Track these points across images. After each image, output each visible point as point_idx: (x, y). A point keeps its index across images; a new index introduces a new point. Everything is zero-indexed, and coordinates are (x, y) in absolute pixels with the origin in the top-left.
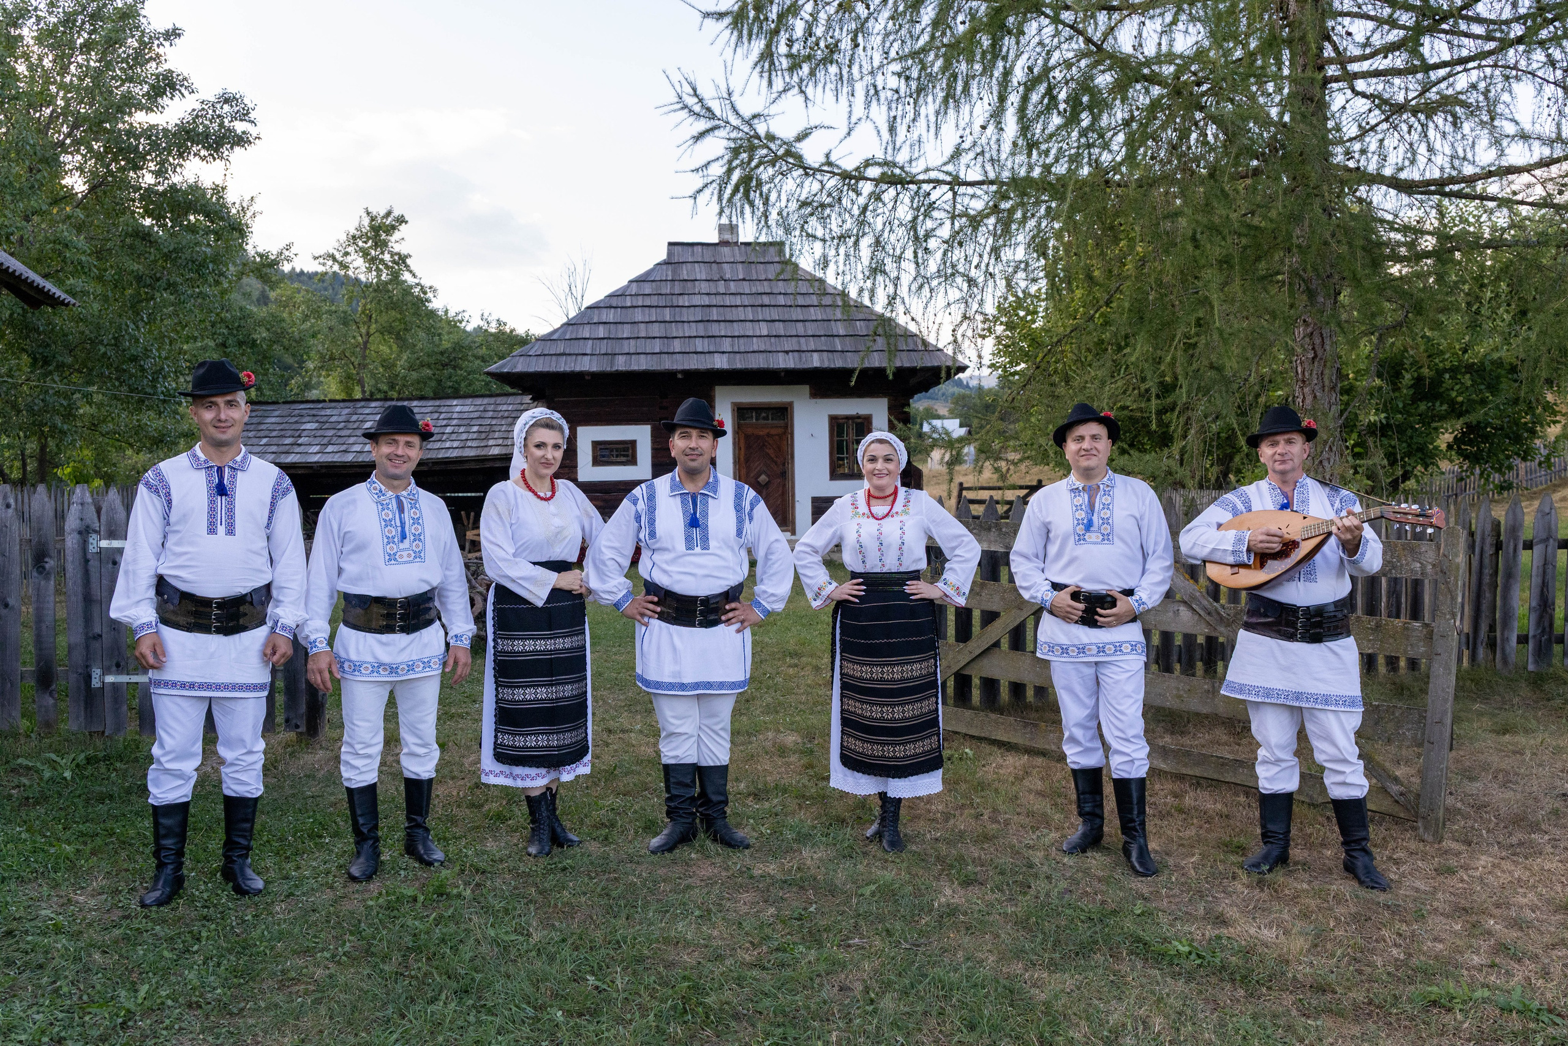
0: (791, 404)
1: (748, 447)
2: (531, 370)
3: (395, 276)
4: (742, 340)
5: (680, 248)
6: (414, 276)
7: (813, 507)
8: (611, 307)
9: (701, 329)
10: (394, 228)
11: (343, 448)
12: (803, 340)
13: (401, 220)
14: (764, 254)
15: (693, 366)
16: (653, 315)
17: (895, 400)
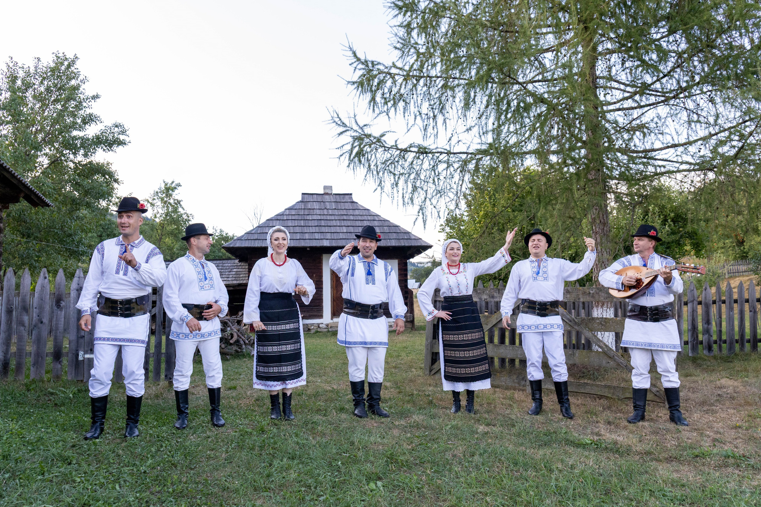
2: (243, 246)
3: (175, 210)
4: (335, 234)
5: (307, 196)
6: (184, 209)
8: (276, 219)
9: (317, 229)
10: (175, 188)
13: (179, 185)
14: (343, 198)
15: (314, 245)
16: (296, 223)
17: (401, 261)
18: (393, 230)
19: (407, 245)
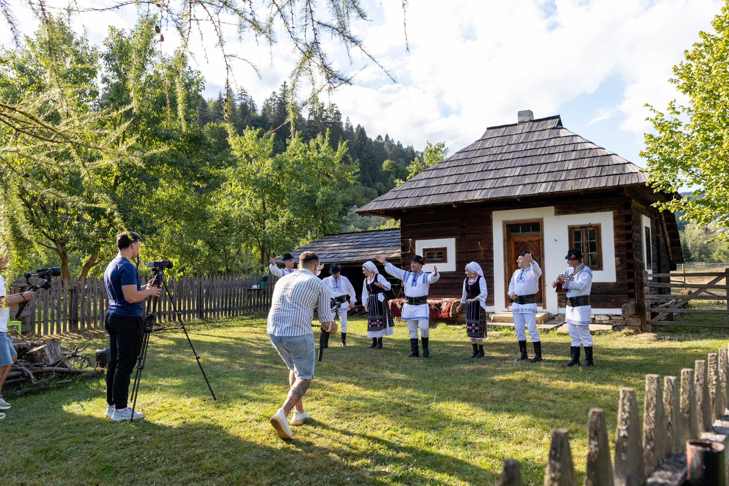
0: (542, 220)
1: (516, 250)
4: (499, 180)
5: (493, 130)
9: (478, 176)
12: (540, 176)
14: (543, 125)
17: (619, 212)
18: (598, 162)
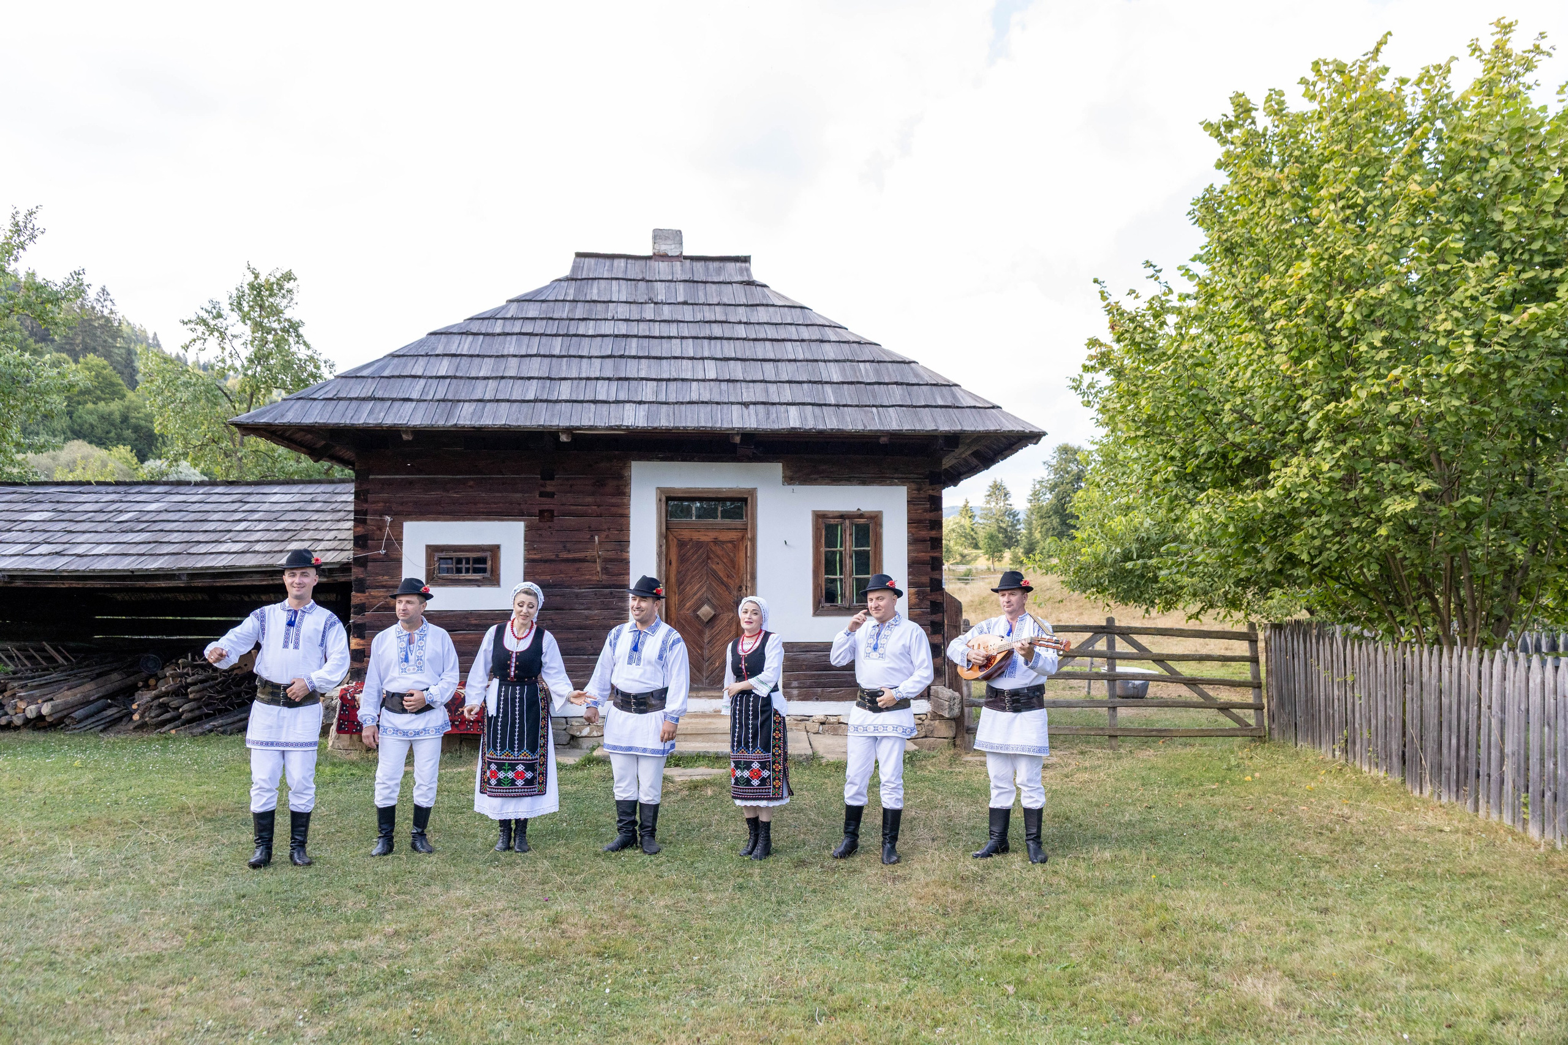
0: (753, 492)
1: (682, 559)
4: (673, 386)
5: (592, 261)
6: (308, 346)
7: (787, 659)
8: (467, 333)
9: (608, 368)
11: (59, 548)
12: (773, 388)
13: (289, 278)
14: (719, 271)
15: (586, 422)
16: (534, 346)
17: (919, 490)
18: (892, 373)
19: (944, 426)
